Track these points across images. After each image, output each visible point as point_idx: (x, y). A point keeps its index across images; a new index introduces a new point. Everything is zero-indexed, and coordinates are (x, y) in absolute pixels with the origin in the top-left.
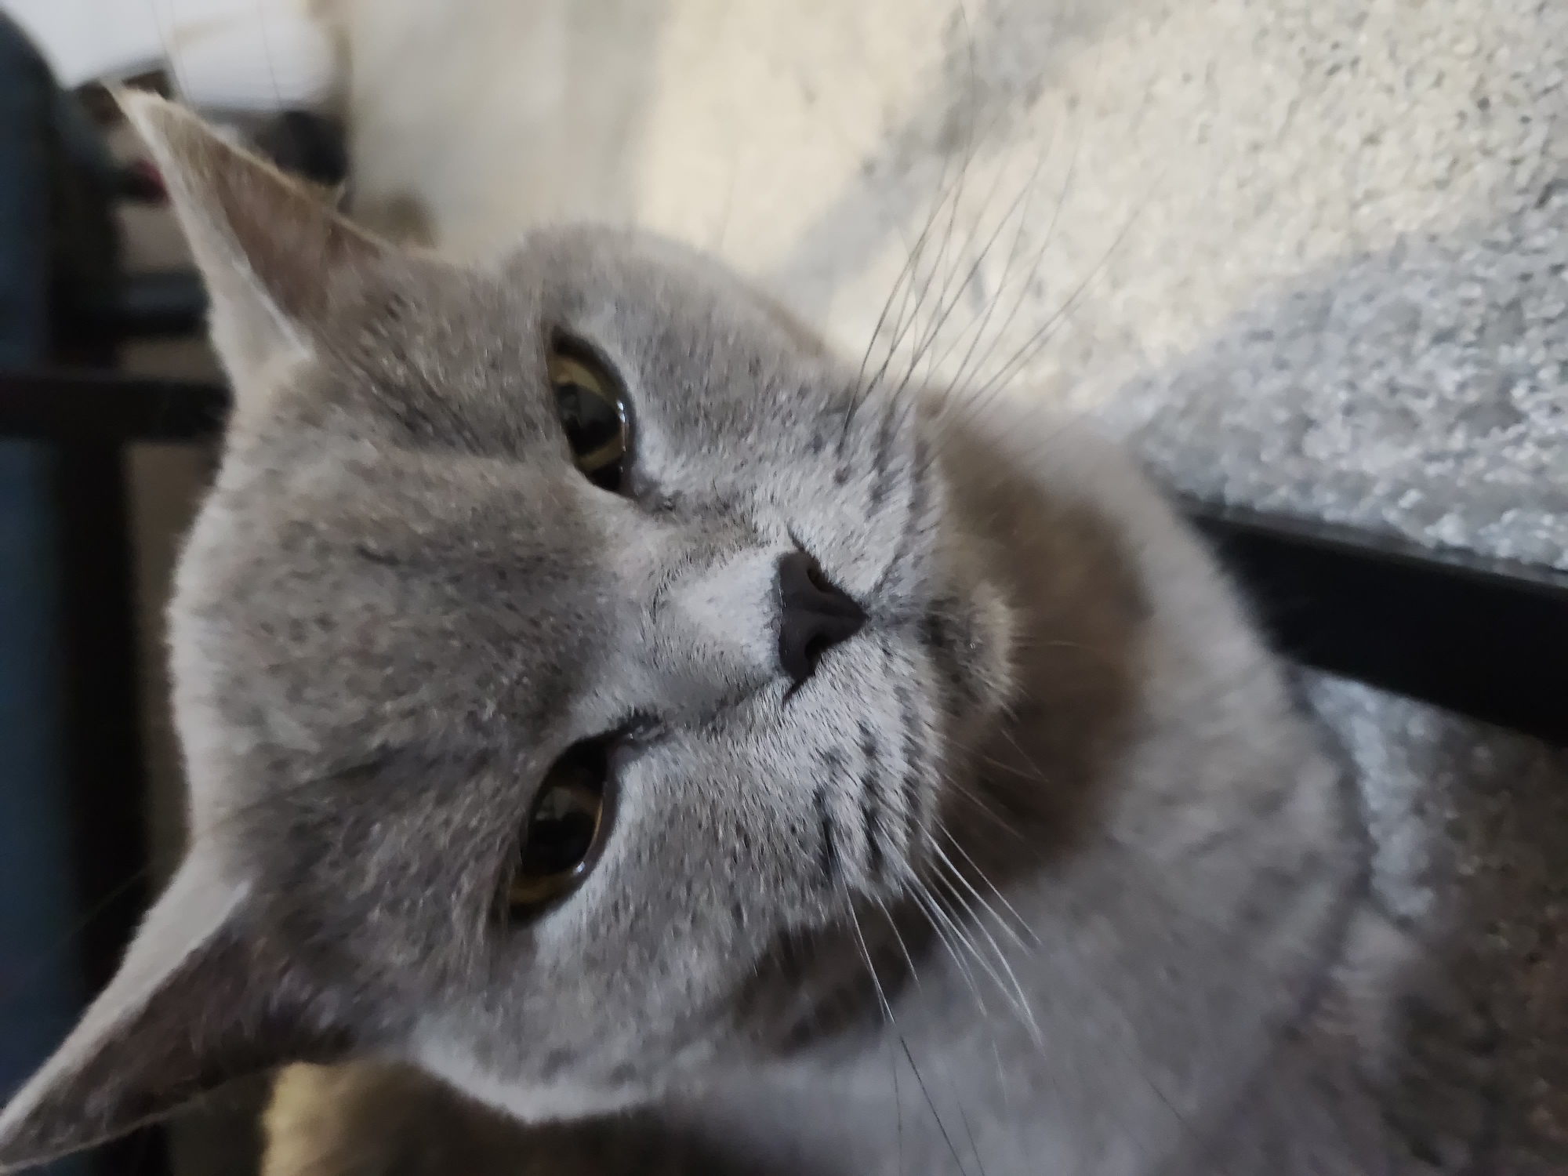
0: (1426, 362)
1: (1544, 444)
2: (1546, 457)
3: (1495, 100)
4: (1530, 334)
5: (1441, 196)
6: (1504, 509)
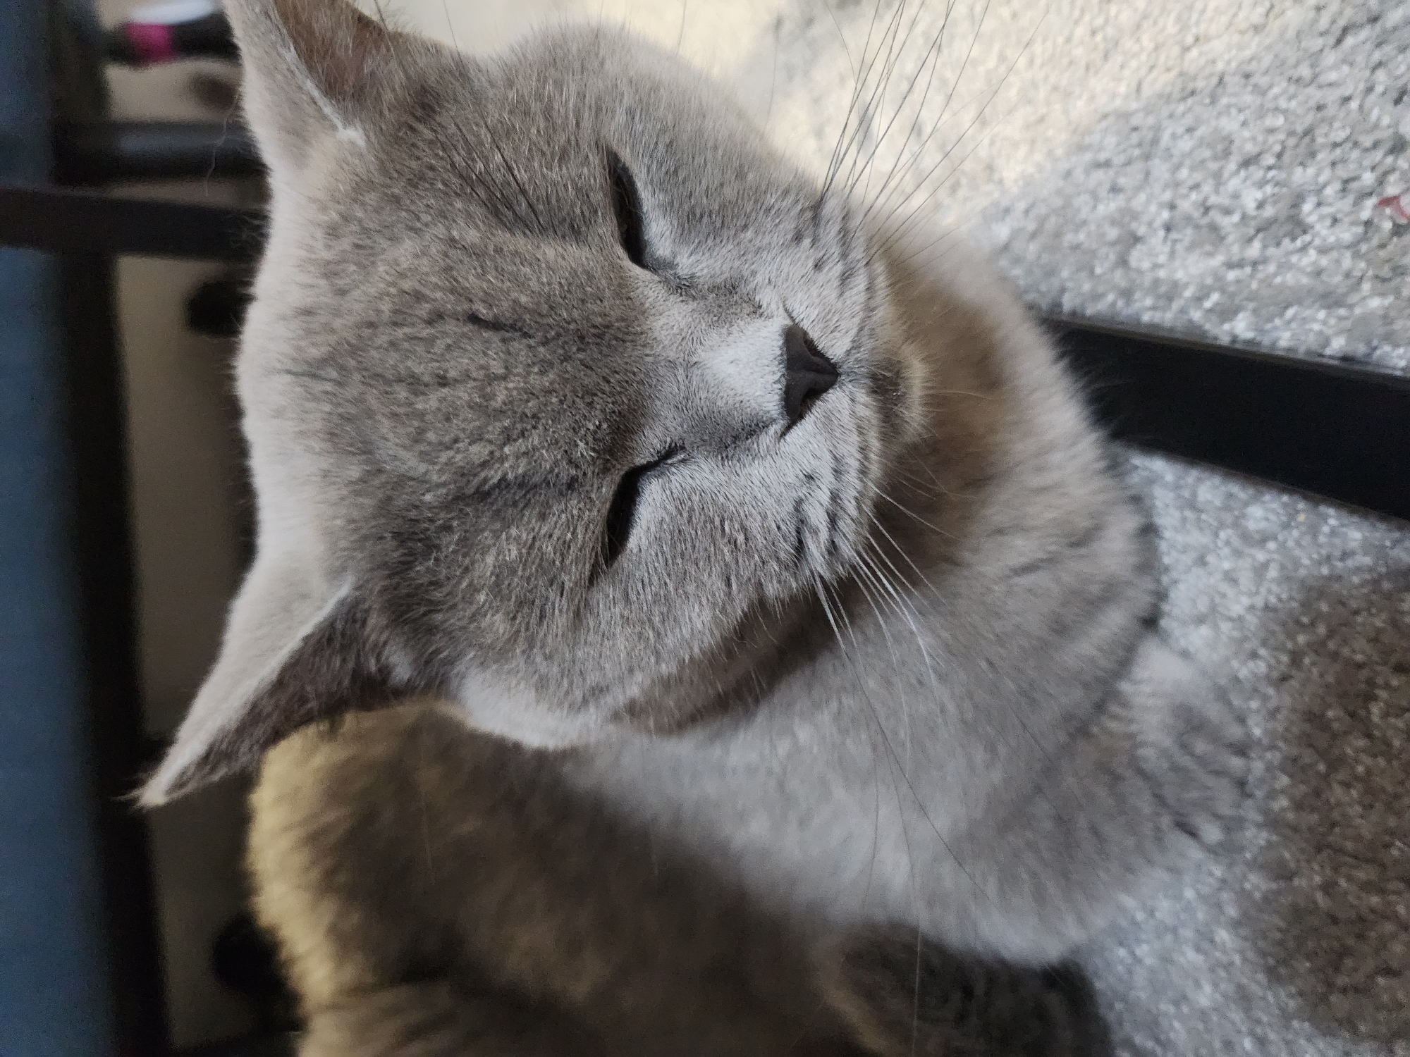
0: (1233, 184)
4: (1320, 157)
5: (1257, 39)
6: (1286, 308)
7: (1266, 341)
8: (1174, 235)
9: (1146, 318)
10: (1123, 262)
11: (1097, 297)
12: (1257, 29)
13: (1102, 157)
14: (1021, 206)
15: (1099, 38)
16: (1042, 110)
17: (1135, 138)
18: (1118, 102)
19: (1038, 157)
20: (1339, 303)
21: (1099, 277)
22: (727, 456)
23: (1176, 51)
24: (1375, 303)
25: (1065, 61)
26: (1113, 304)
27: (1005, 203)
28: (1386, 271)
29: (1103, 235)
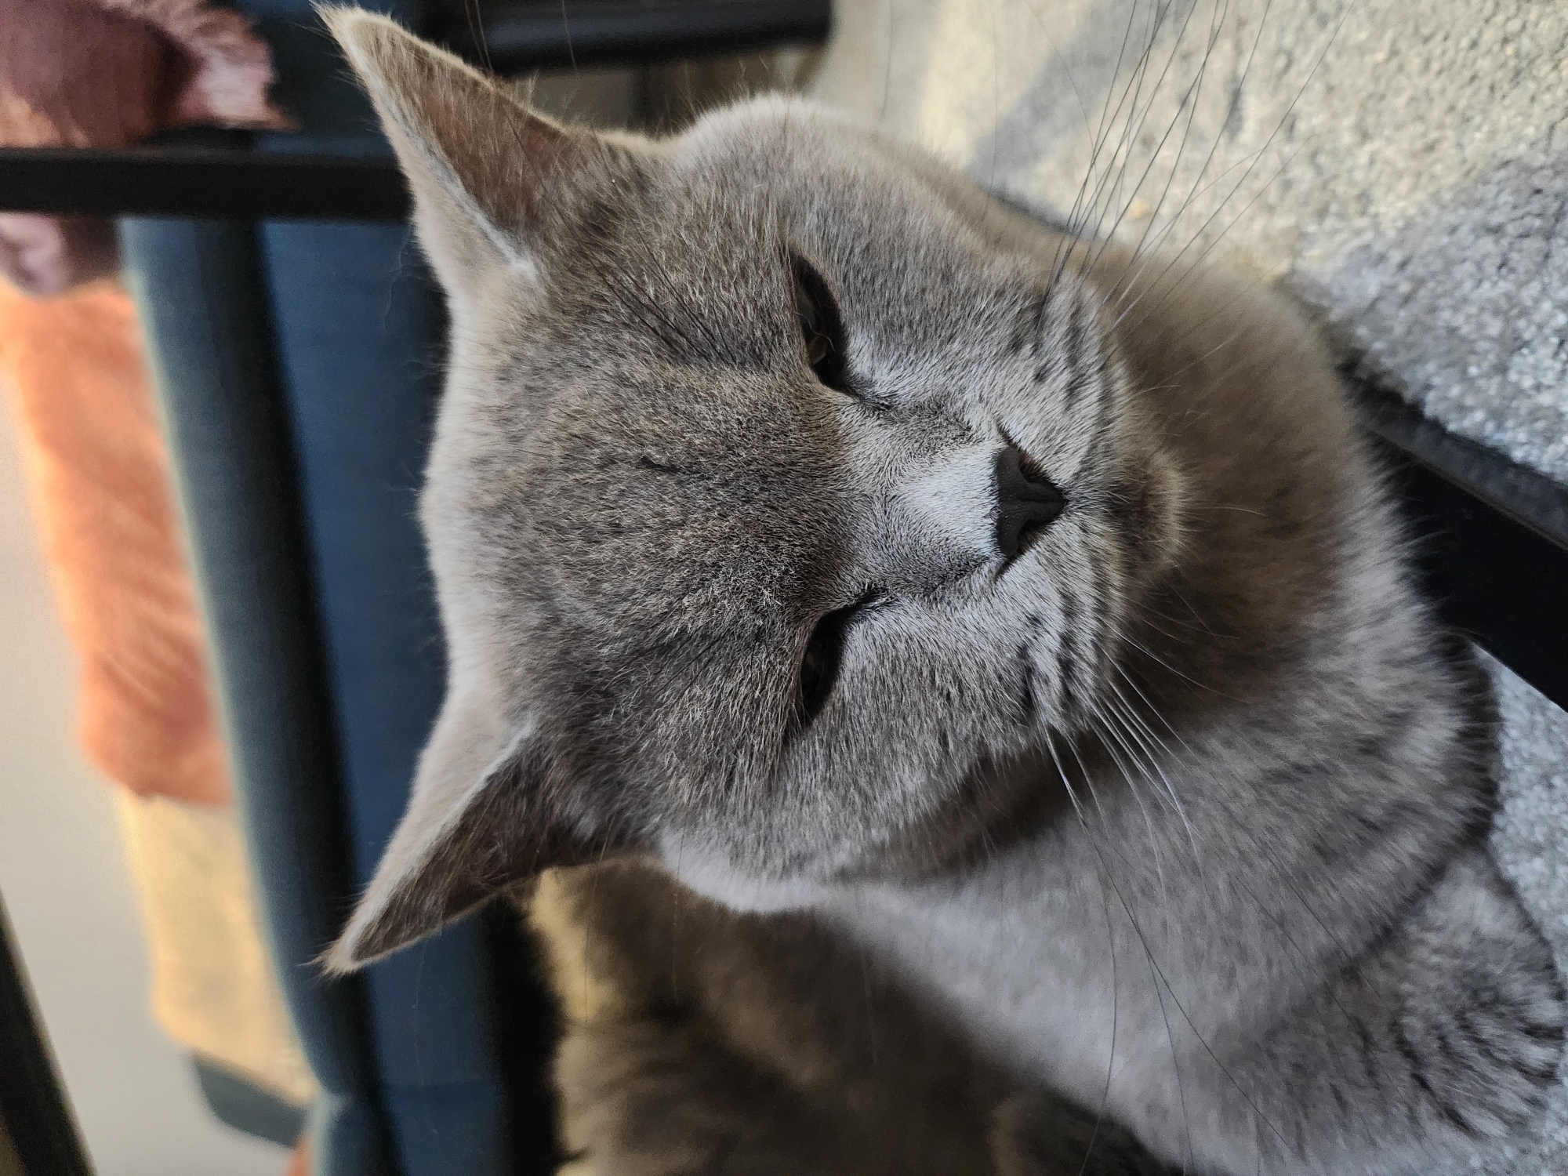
13: (1495, 219)
14: (1396, 257)
15: (1510, 50)
16: (1434, 135)
17: (1536, 205)
18: (1522, 148)
19: (1420, 196)
21: (1471, 381)
22: (935, 599)
25: (1467, 74)
26: (1483, 424)
27: (1378, 248)
29: (1481, 326)
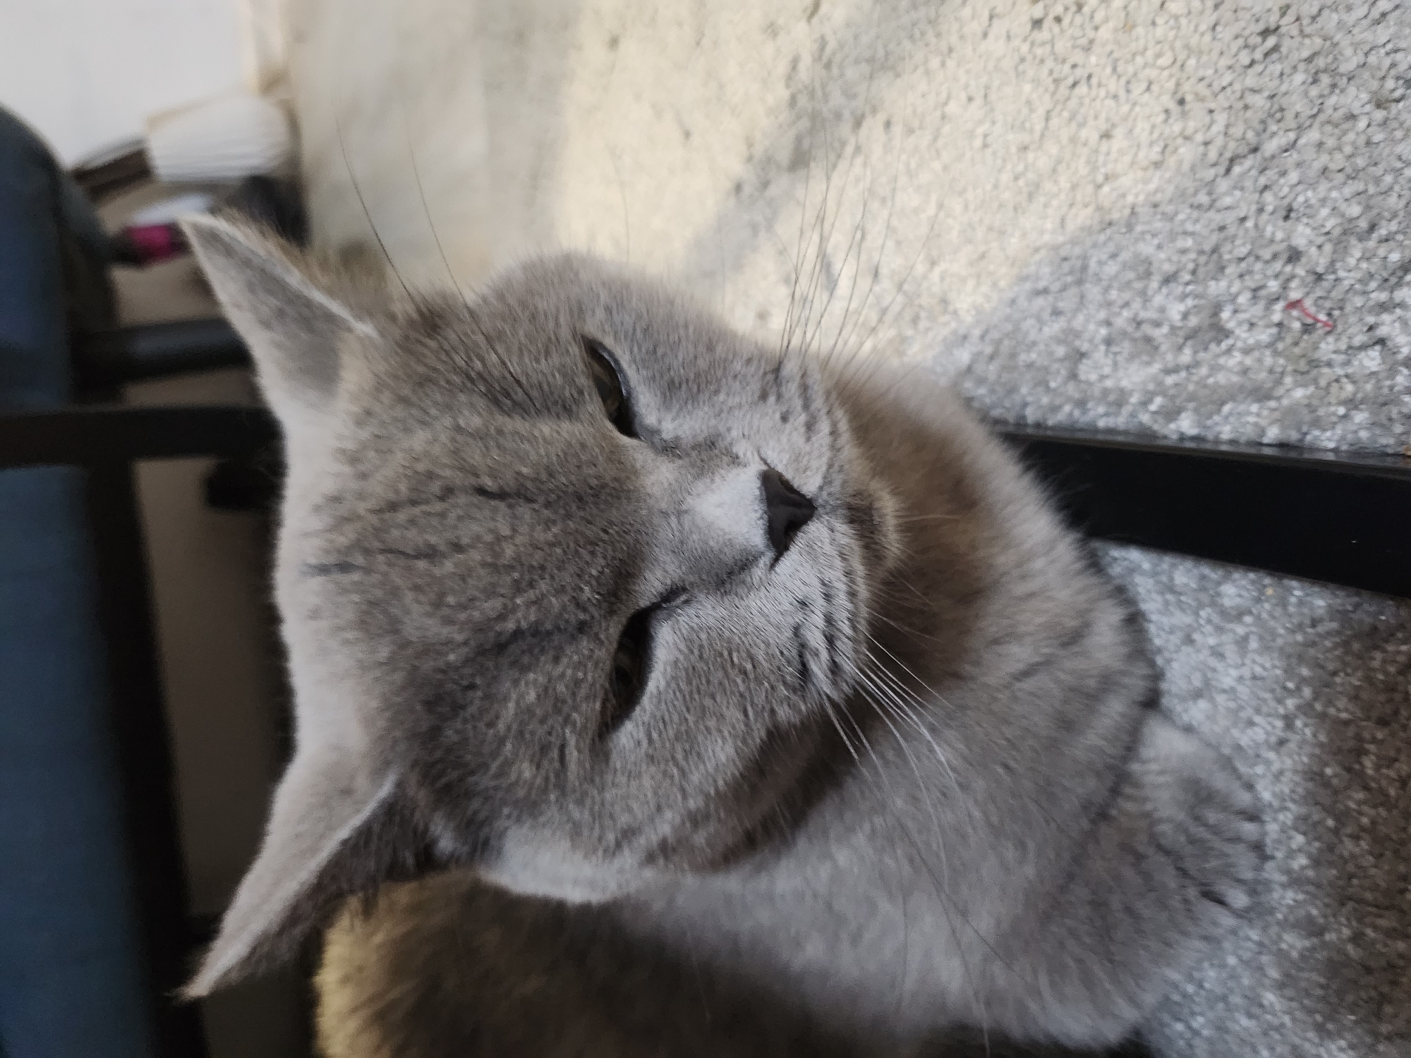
0: (1158, 300)
1: (1247, 351)
2: (1248, 361)
3: (1189, 98)
4: (1228, 271)
5: (1158, 174)
6: (1223, 403)
7: (1210, 436)
8: (1115, 349)
9: (1101, 424)
10: (1073, 376)
11: (1055, 409)
12: (1157, 165)
13: (1041, 285)
14: (977, 332)
15: (1021, 182)
16: (982, 248)
17: (1066, 266)
18: (1047, 238)
19: (984, 289)
20: (1268, 397)
21: (1054, 390)
22: (725, 592)
23: (1090, 189)
24: (1299, 393)
25: (995, 205)
26: (1071, 414)
27: (962, 331)
28: (1303, 366)
29: (1051, 354)
